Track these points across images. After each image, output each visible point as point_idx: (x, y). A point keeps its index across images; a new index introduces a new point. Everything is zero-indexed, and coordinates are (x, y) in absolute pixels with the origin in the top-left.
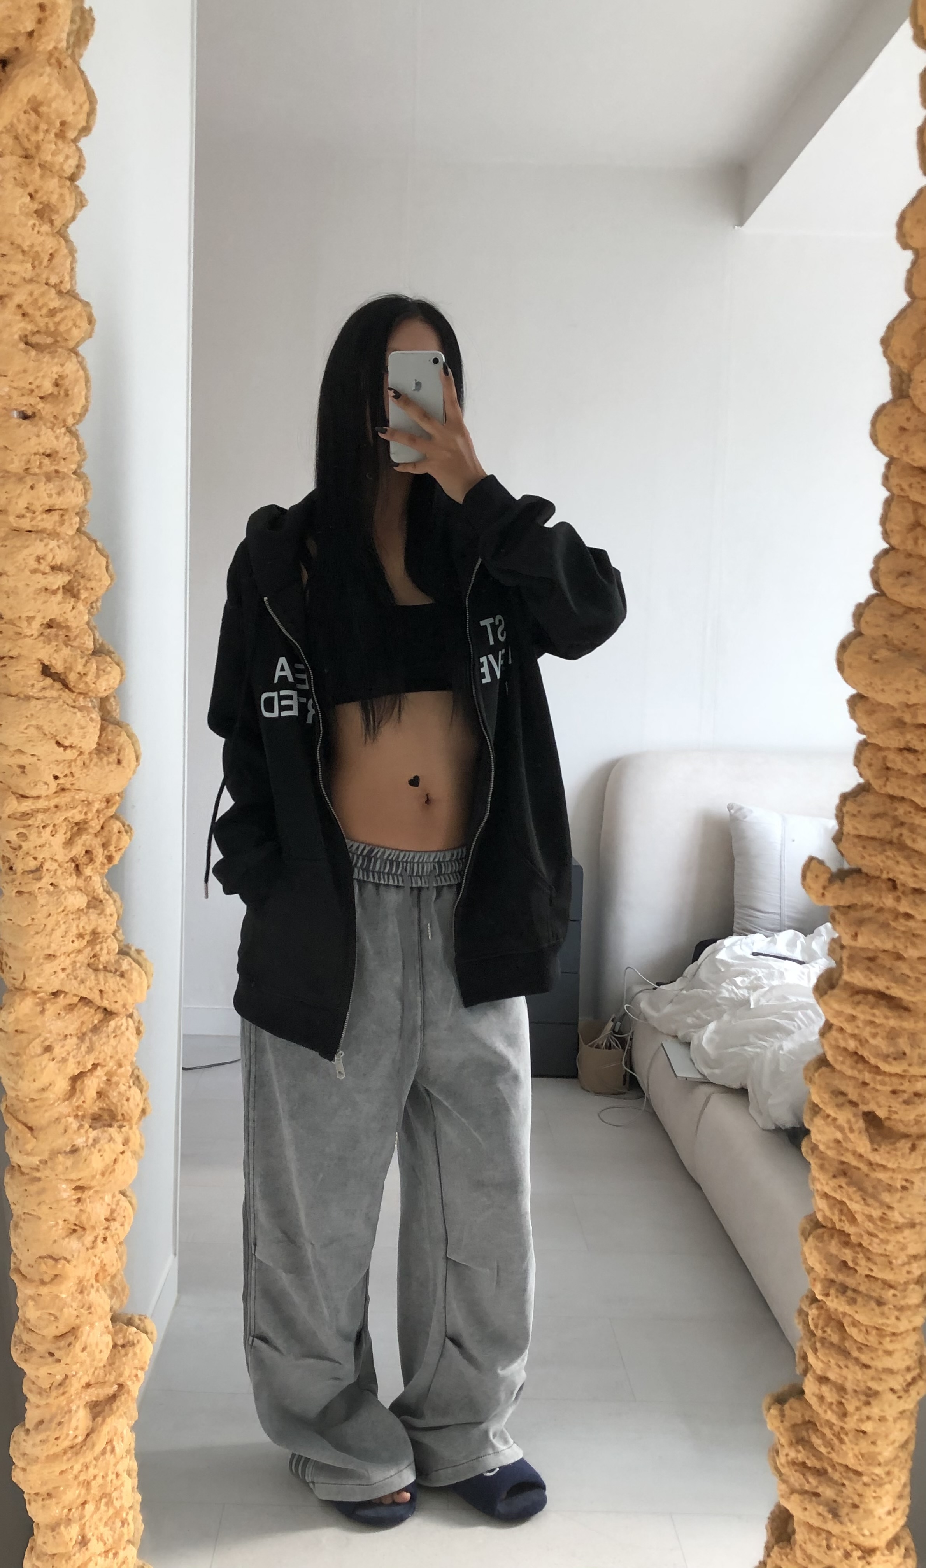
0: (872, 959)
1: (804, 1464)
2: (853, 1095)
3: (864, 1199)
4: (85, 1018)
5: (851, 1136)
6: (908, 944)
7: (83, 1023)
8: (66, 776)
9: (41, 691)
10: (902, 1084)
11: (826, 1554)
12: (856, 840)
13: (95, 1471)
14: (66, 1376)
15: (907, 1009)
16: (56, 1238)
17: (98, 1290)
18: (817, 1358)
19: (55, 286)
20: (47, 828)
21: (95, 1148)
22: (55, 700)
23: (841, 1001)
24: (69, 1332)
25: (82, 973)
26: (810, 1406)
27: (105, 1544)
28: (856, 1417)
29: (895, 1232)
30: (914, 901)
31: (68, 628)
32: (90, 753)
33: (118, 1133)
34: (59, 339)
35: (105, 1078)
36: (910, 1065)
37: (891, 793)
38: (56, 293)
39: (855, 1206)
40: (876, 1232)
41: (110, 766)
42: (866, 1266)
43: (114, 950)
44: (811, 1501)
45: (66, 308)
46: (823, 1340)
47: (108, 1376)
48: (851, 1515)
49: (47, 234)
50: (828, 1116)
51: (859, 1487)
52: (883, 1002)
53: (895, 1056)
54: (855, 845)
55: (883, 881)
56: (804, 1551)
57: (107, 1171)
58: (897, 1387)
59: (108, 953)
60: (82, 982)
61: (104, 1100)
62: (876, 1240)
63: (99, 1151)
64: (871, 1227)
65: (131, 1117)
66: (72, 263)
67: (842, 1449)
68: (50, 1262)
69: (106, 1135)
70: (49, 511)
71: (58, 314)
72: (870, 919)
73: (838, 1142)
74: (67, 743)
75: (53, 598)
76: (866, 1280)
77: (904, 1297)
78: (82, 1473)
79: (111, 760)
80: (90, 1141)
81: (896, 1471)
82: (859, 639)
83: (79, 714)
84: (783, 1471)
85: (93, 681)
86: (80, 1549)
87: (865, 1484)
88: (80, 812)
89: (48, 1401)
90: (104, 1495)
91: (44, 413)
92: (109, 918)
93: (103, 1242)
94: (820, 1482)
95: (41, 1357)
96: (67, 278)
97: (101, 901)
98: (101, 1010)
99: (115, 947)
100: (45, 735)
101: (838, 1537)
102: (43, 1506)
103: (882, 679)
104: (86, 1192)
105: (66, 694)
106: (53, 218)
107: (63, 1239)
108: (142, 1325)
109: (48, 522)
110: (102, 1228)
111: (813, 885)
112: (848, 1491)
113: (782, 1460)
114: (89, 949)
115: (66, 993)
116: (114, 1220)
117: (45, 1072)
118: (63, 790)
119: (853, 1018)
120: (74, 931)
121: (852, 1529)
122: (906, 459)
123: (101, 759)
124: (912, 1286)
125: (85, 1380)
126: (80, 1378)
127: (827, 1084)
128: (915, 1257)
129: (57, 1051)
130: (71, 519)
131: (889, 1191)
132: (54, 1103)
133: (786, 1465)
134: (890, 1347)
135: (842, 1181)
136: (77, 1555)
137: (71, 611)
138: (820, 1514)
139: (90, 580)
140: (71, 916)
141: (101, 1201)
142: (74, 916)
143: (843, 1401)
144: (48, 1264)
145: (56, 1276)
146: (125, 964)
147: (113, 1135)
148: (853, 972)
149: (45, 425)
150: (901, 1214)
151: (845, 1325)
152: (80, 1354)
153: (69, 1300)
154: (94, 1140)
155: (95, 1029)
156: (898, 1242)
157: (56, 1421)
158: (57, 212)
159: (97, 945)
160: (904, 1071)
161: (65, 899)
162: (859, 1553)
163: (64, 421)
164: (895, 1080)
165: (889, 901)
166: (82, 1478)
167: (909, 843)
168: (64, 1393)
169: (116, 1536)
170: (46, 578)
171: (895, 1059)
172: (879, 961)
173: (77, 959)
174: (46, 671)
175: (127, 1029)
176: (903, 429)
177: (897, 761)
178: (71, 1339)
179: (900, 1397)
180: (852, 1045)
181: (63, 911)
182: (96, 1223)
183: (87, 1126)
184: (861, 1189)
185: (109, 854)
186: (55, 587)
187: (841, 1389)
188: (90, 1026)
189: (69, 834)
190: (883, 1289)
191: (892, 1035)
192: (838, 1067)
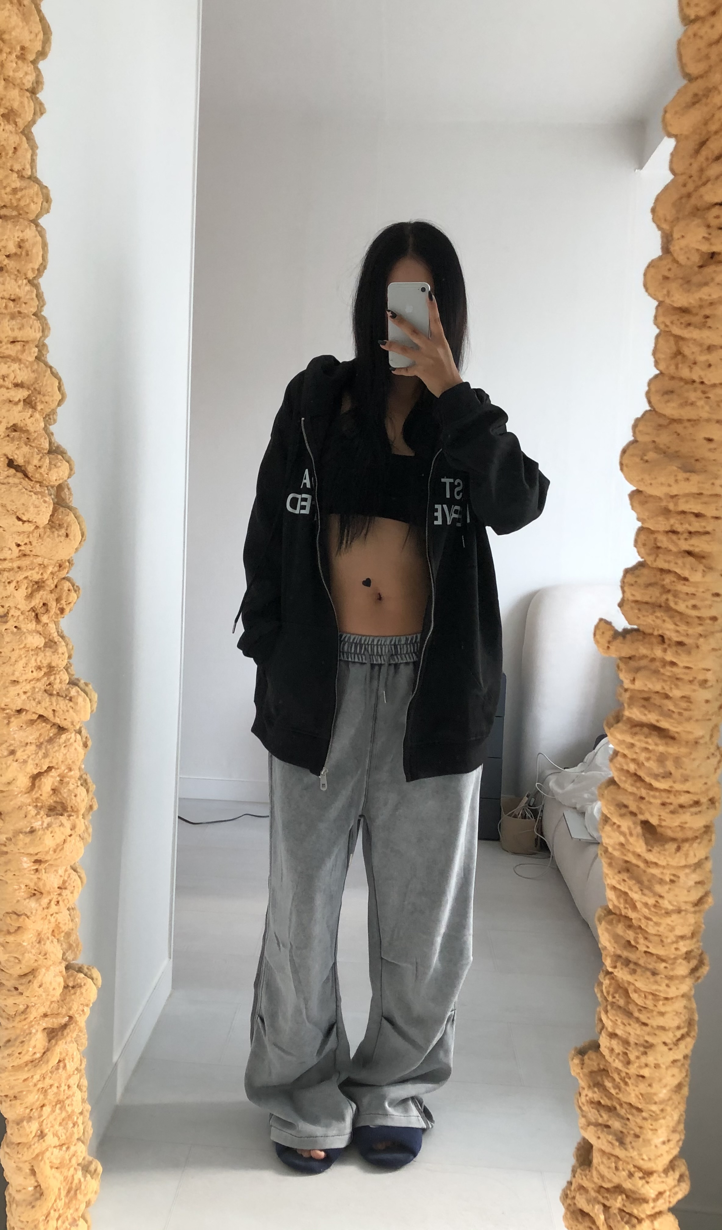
0: (647, 699)
1: (599, 1103)
2: (633, 807)
3: (642, 890)
4: (42, 731)
5: (632, 840)
6: (673, 686)
7: (40, 735)
8: (26, 544)
9: (6, 478)
10: (668, 798)
11: (615, 1174)
12: (633, 605)
13: (51, 1082)
14: (28, 1007)
15: (673, 738)
16: (19, 898)
17: (52, 942)
18: (608, 1017)
19: (18, 172)
20: (11, 584)
21: (48, 830)
22: (16, 485)
23: (622, 732)
24: (30, 972)
25: (39, 696)
26: (604, 1057)
27: (59, 1139)
28: (636, 1065)
29: (664, 917)
30: (677, 652)
31: (27, 431)
32: (44, 528)
33: (67, 820)
34: (21, 212)
35: (58, 779)
36: (674, 782)
37: (660, 566)
38: (18, 177)
39: (635, 896)
40: (650, 916)
41: (60, 538)
42: (644, 944)
43: (65, 680)
44: (603, 1131)
45: (25, 188)
46: (613, 1004)
47: (60, 1009)
48: (633, 1143)
49: (11, 132)
50: (614, 824)
51: (639, 1120)
52: (655, 733)
53: (663, 775)
54: (632, 608)
55: (656, 637)
56: (598, 1171)
57: (57, 848)
58: (668, 1041)
59: (60, 683)
60: (39, 703)
61: (57, 795)
62: (651, 923)
63: (51, 832)
64: (646, 911)
65: (78, 809)
66: (32, 156)
67: (626, 1090)
68: (14, 916)
69: (58, 821)
70: (13, 342)
71: (19, 193)
72: (645, 668)
73: (622, 845)
74: (24, 519)
75: (14, 408)
76: (644, 955)
77: (673, 969)
78: (40, 1082)
79: (60, 533)
80: (45, 825)
81: (669, 1109)
82: (635, 445)
83: (34, 497)
84: (584, 1108)
85: (47, 471)
86: (39, 1140)
87: (645, 1119)
88: (38, 573)
89: (14, 1024)
90: (59, 1102)
91: (9, 268)
92: (60, 655)
93: (56, 905)
94: (610, 1116)
95: (9, 990)
96: (28, 166)
97: (56, 643)
98: (56, 727)
99: (66, 678)
100: (8, 511)
101: (624, 1161)
102: (11, 1105)
103: (650, 475)
104: (42, 865)
105: (26, 482)
106: (17, 120)
107: (25, 899)
108: (89, 973)
109: (12, 350)
110: (56, 893)
111: (600, 640)
112: (632, 1124)
113: (583, 1099)
114: (46, 678)
115: (27, 711)
116: (66, 888)
117: (10, 770)
118: (25, 555)
119: (632, 745)
120: (33, 663)
121: (634, 1154)
122: (668, 301)
123: (53, 532)
124: (680, 961)
125: (42, 1010)
126: (37, 1009)
127: (613, 799)
128: (682, 937)
129: (19, 754)
130: (30, 349)
131: (660, 883)
132: (18, 794)
133: (585, 1104)
134: (663, 1009)
135: (625, 876)
136: (36, 1145)
137: (29, 418)
138: (610, 1142)
139: (44, 395)
140: (31, 653)
141: (55, 873)
142: (33, 652)
143: (627, 1052)
144: (12, 918)
145: (19, 927)
146: (74, 691)
147: (62, 821)
148: (632, 708)
149: (9, 276)
150: (670, 902)
151: (630, 992)
152: (37, 989)
153: (29, 947)
154: (48, 824)
155: (50, 740)
156: (668, 925)
157: (19, 1040)
158: (20, 116)
159: (51, 675)
160: (671, 787)
161: (25, 638)
162: (641, 1175)
163: (25, 274)
164: (664, 795)
165: (658, 652)
166: (40, 1085)
167: (672, 604)
168: (25, 1019)
169: (68, 1134)
170: (8, 393)
171: (663, 777)
172: (652, 701)
173: (35, 685)
174: (11, 464)
175: (75, 741)
176: (666, 278)
177: (664, 541)
178: (30, 977)
179: (670, 1049)
180: (632, 767)
181: (24, 647)
182: (50, 888)
183: (42, 813)
184: (639, 882)
185: (61, 607)
186: (17, 400)
187: (626, 1043)
188: (47, 738)
189: (30, 590)
190: (656, 962)
191: (661, 759)
192: (622, 785)
